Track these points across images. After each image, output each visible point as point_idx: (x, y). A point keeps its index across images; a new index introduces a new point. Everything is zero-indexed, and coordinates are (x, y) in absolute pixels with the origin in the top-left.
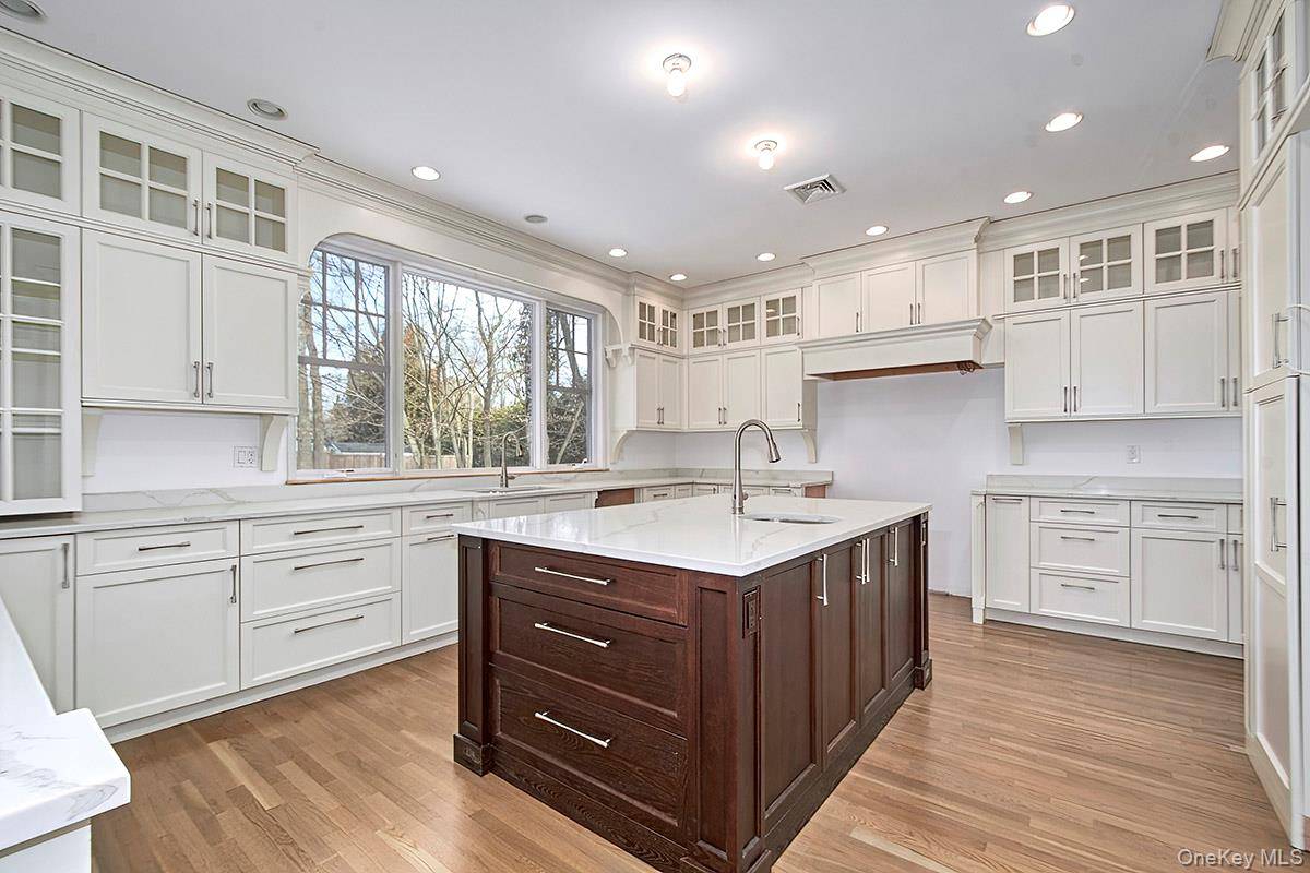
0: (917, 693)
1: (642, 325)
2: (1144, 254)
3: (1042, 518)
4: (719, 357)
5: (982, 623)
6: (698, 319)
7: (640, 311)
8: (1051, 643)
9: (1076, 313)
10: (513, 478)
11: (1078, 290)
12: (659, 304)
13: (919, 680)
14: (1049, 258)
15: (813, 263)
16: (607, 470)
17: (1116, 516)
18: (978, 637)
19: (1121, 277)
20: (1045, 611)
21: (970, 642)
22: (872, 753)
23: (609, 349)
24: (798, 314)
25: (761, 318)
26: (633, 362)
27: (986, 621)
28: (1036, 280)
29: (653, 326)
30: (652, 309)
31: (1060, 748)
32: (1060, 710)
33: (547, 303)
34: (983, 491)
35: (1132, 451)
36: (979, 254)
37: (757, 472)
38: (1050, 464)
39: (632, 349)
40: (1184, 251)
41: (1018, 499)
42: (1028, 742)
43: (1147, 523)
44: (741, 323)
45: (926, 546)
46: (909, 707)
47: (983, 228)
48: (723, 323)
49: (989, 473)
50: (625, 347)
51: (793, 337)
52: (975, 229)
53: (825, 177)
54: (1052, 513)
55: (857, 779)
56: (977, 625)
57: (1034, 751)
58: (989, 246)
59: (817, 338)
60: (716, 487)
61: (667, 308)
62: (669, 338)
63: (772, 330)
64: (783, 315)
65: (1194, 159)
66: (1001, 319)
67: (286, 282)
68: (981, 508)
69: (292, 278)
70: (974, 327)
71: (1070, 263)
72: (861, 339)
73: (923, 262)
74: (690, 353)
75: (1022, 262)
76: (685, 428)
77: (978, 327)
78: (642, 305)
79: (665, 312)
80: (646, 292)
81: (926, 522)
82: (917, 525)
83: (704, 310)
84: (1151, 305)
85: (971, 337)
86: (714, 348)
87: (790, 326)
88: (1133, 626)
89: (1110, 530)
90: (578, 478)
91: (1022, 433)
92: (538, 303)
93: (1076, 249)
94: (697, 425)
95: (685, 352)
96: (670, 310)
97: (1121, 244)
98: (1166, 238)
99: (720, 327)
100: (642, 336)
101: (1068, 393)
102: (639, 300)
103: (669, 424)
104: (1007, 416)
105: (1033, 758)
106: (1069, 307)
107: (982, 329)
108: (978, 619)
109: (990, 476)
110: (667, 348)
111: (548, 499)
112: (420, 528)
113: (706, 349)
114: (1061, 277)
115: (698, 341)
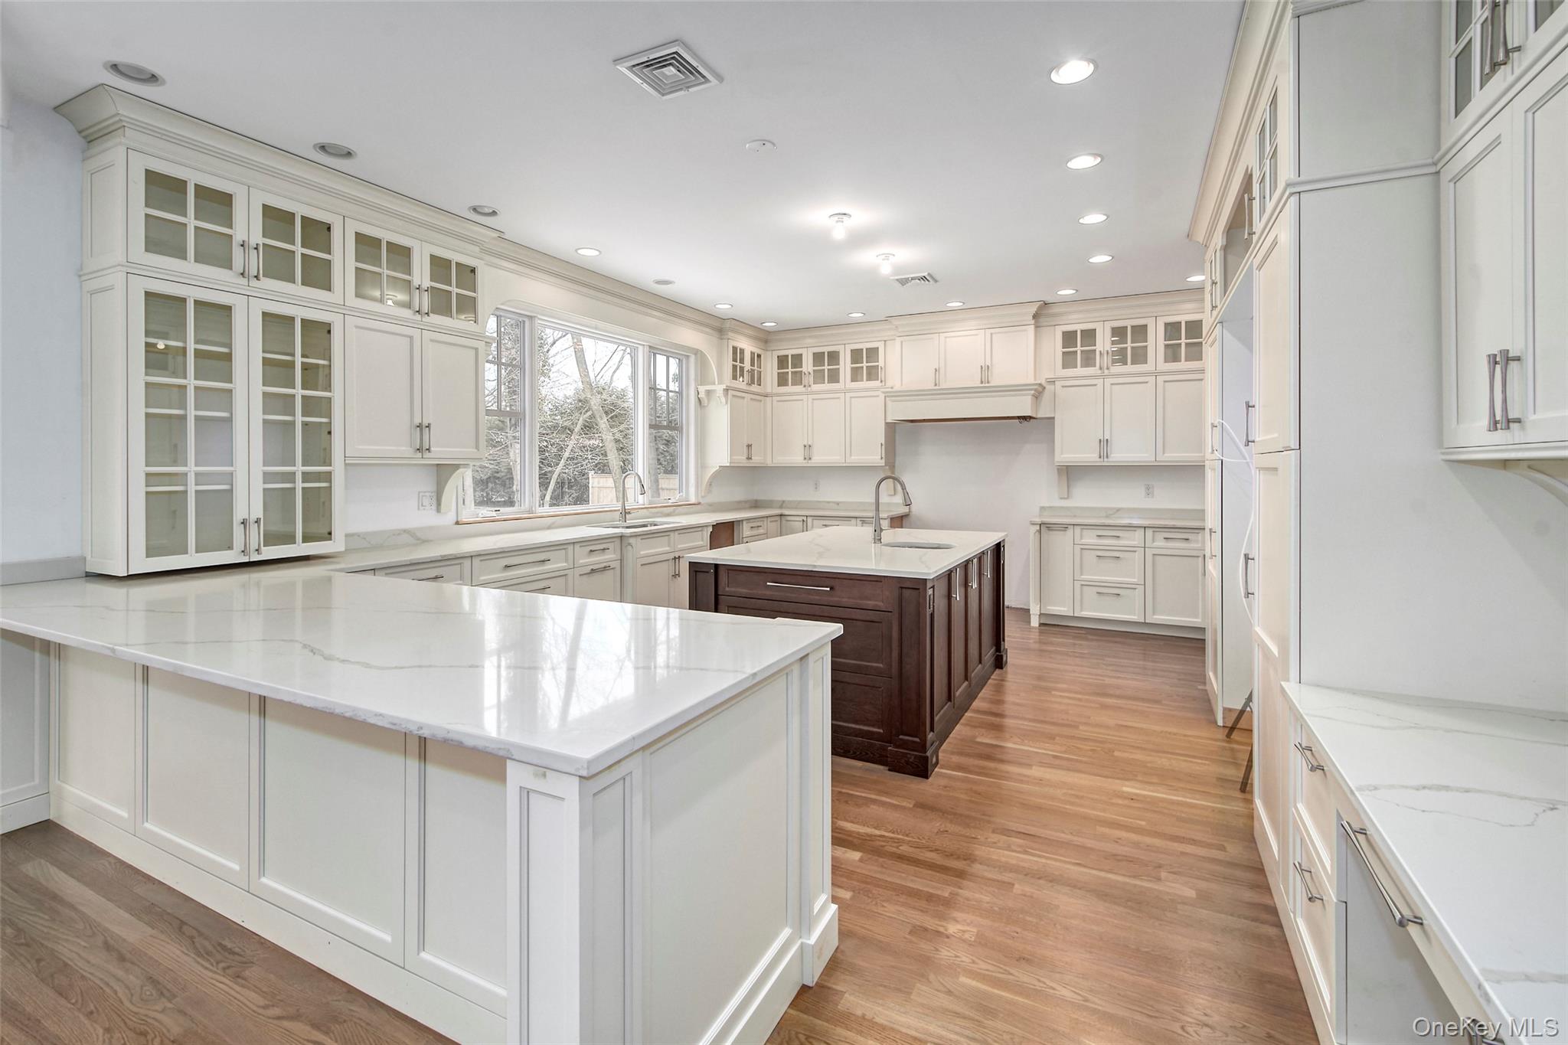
0: (998, 671)
1: (735, 367)
2: (1156, 340)
3: (1084, 541)
4: (804, 397)
5: (1037, 625)
6: (782, 361)
7: (733, 354)
8: (1090, 637)
9: (1108, 381)
10: (629, 513)
11: (1110, 364)
12: (748, 346)
13: (999, 663)
14: (1089, 335)
15: (896, 322)
16: (699, 504)
17: (1135, 539)
18: (1035, 635)
19: (1140, 356)
20: (1086, 614)
21: (1029, 639)
22: (976, 704)
23: (702, 389)
24: (881, 363)
25: (845, 365)
26: (727, 403)
27: (1041, 625)
28: (1079, 352)
29: (743, 368)
30: (742, 351)
31: (1098, 694)
32: (1092, 674)
33: (650, 347)
34: (1038, 520)
35: (1148, 488)
36: (1037, 327)
37: (838, 504)
38: (1088, 497)
39: (726, 390)
40: (1183, 341)
41: (1065, 527)
42: (1076, 693)
43: (1156, 544)
44: (826, 367)
45: (1003, 564)
46: (993, 679)
47: (1040, 308)
48: (808, 366)
49: (1042, 505)
50: (719, 389)
51: (876, 383)
52: (1033, 309)
53: (925, 274)
54: (1090, 538)
55: (971, 717)
56: (1034, 628)
57: (1080, 696)
58: (1043, 321)
59: (900, 389)
60: (805, 519)
61: (753, 351)
62: (755, 379)
63: (856, 375)
64: (866, 364)
65: (1188, 280)
66: (1052, 382)
67: (476, 349)
68: (1037, 534)
69: (481, 345)
70: (1031, 390)
71: (1104, 342)
72: (939, 393)
73: (993, 331)
74: (774, 391)
75: (1069, 338)
76: (769, 463)
77: (1036, 390)
78: (735, 349)
79: (752, 354)
80: (736, 336)
81: (1004, 546)
82: (998, 549)
83: (790, 353)
84: (1161, 379)
85: (1030, 397)
86: (799, 388)
87: (873, 374)
88: (1147, 621)
89: (1131, 550)
90: (677, 512)
91: (1070, 473)
92: (641, 348)
93: (1108, 332)
94: (781, 460)
95: (769, 390)
96: (757, 351)
97: (1140, 331)
98: (1172, 329)
99: (804, 369)
100: (735, 378)
101: (1102, 443)
102: (732, 343)
103: (757, 459)
104: (1056, 460)
105: (1080, 700)
106: (1104, 377)
107: (1038, 392)
108: (1035, 622)
109: (1042, 508)
110: (755, 388)
111: (676, 533)
112: (587, 560)
113: (790, 389)
114: (1098, 353)
115: (782, 381)
